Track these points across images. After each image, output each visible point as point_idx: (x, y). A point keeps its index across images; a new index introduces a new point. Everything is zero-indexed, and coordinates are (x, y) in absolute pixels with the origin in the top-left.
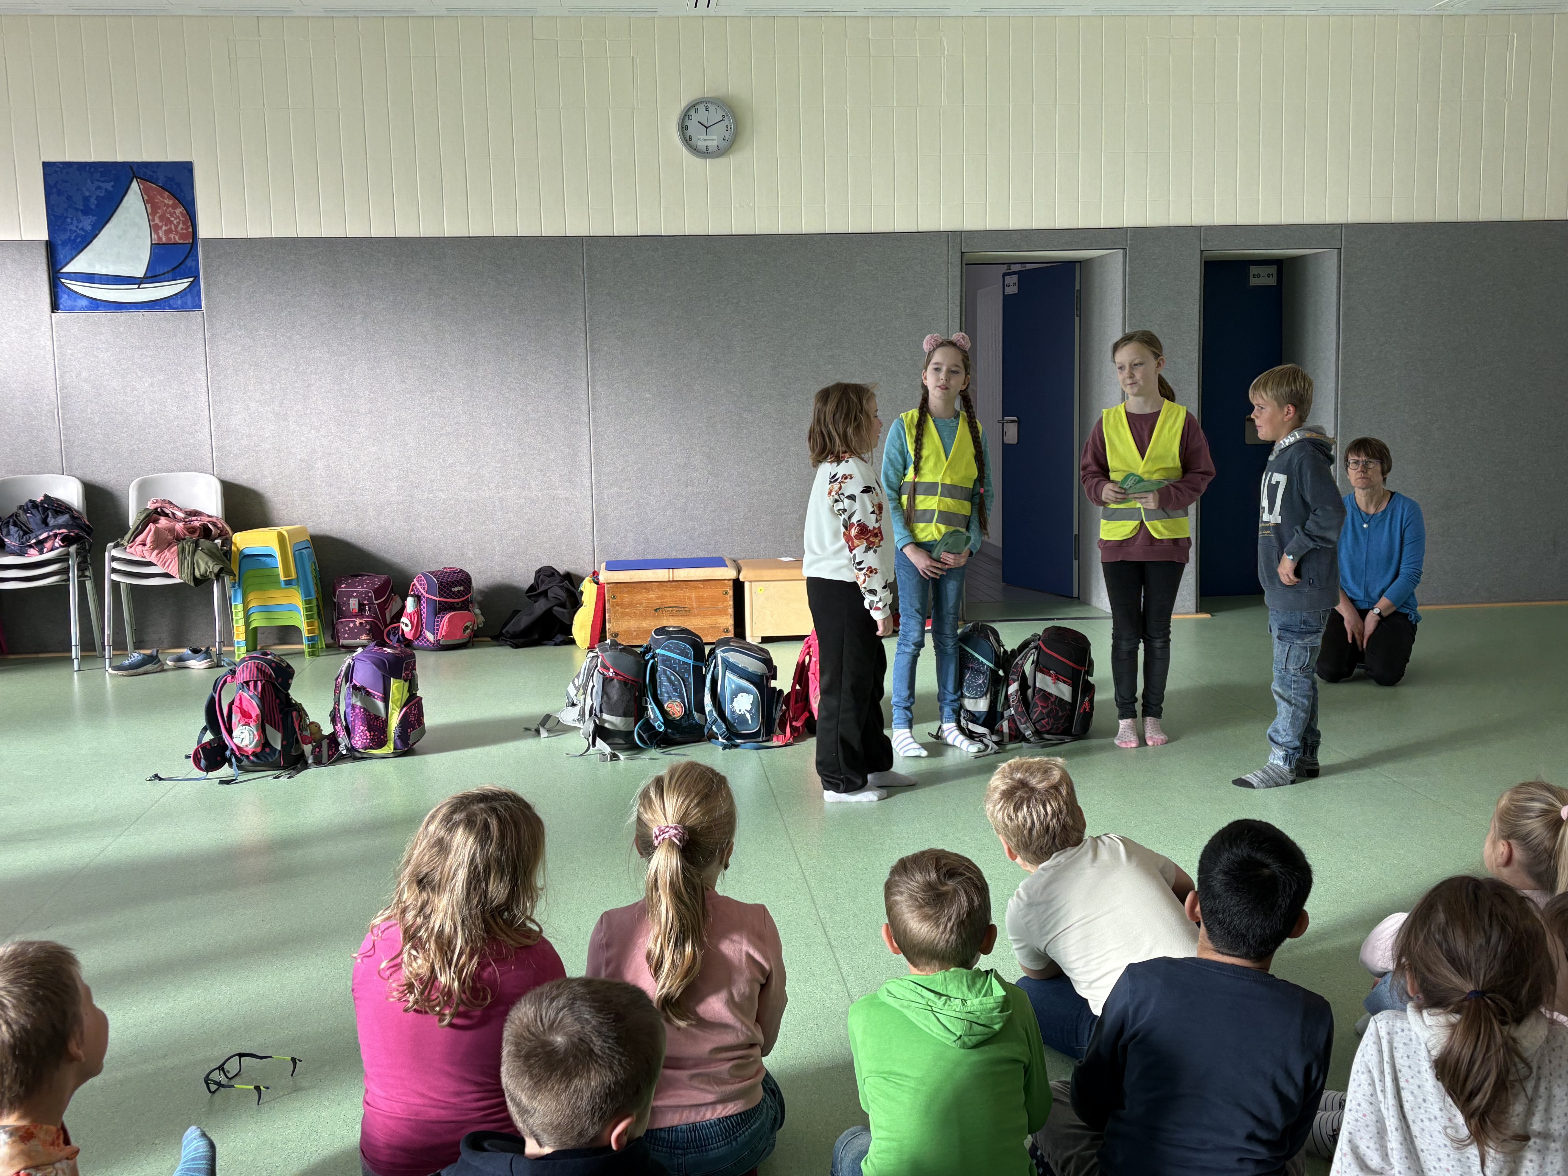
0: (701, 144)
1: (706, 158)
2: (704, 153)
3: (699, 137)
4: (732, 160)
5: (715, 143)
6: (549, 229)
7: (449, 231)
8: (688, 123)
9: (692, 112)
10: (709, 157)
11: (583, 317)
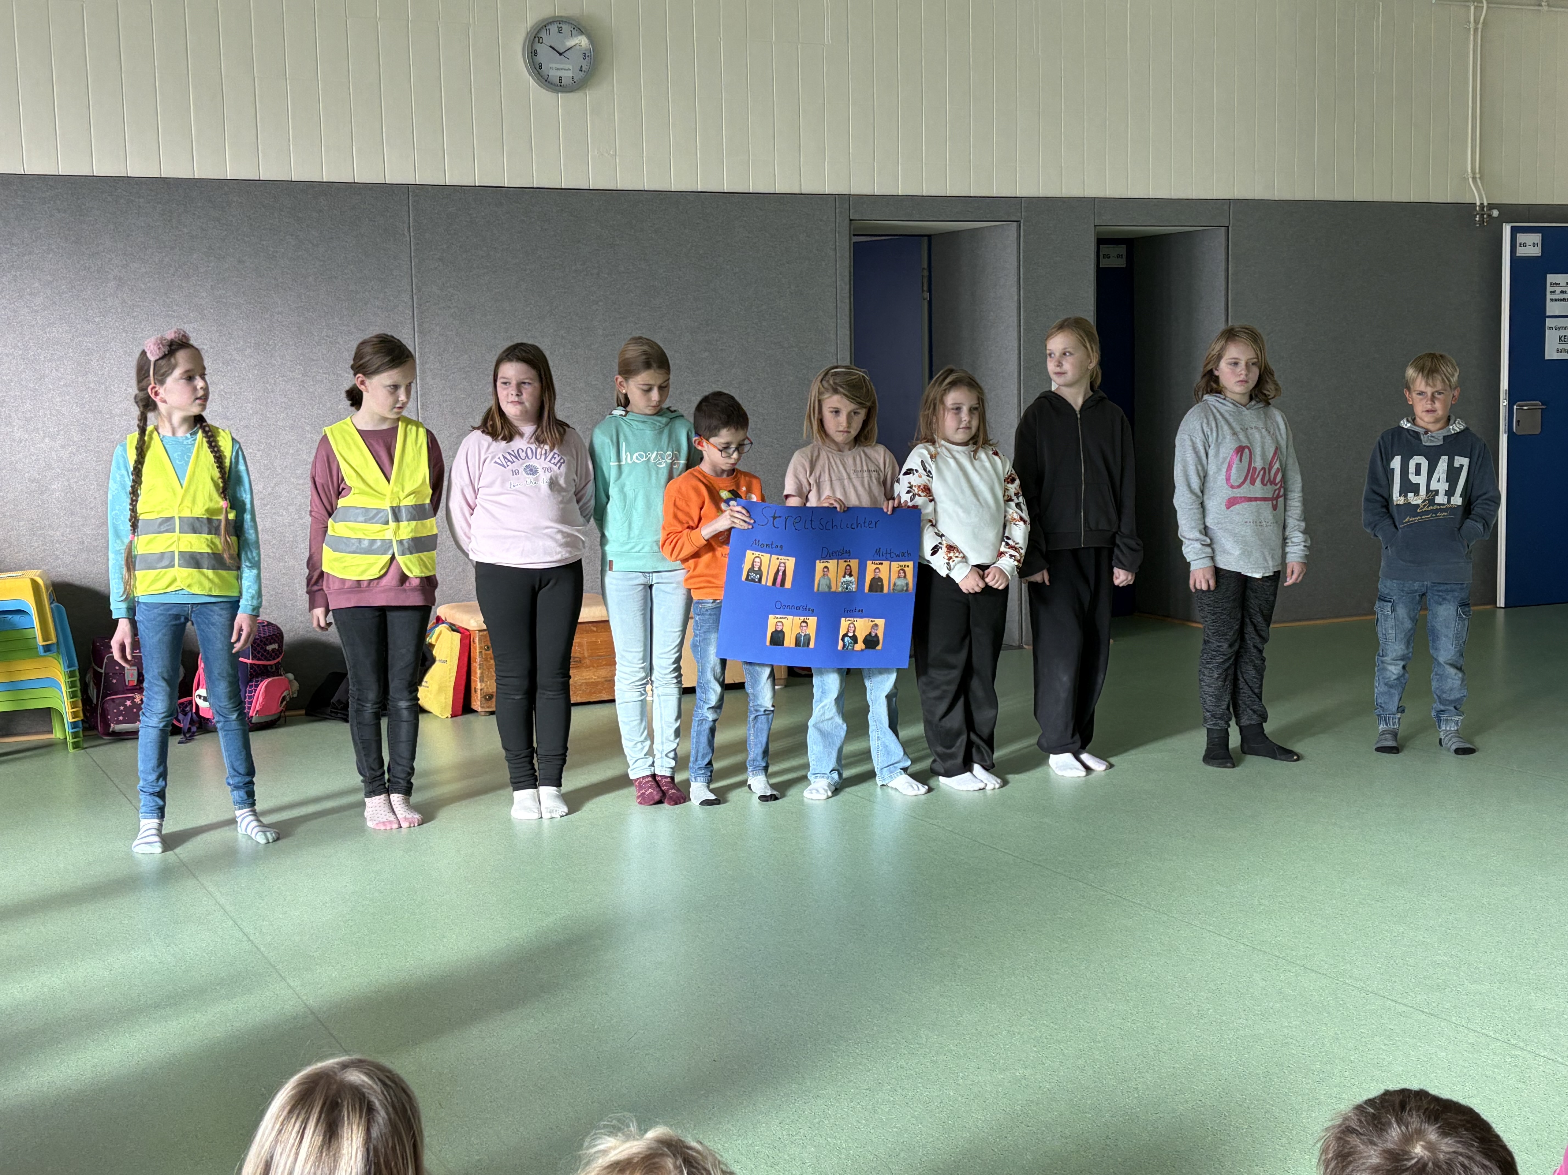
0: (554, 74)
1: (557, 92)
2: (556, 86)
3: (551, 65)
4: (589, 96)
5: (570, 74)
6: (363, 174)
7: (232, 171)
8: (539, 47)
9: (543, 34)
10: (562, 92)
11: (409, 289)
